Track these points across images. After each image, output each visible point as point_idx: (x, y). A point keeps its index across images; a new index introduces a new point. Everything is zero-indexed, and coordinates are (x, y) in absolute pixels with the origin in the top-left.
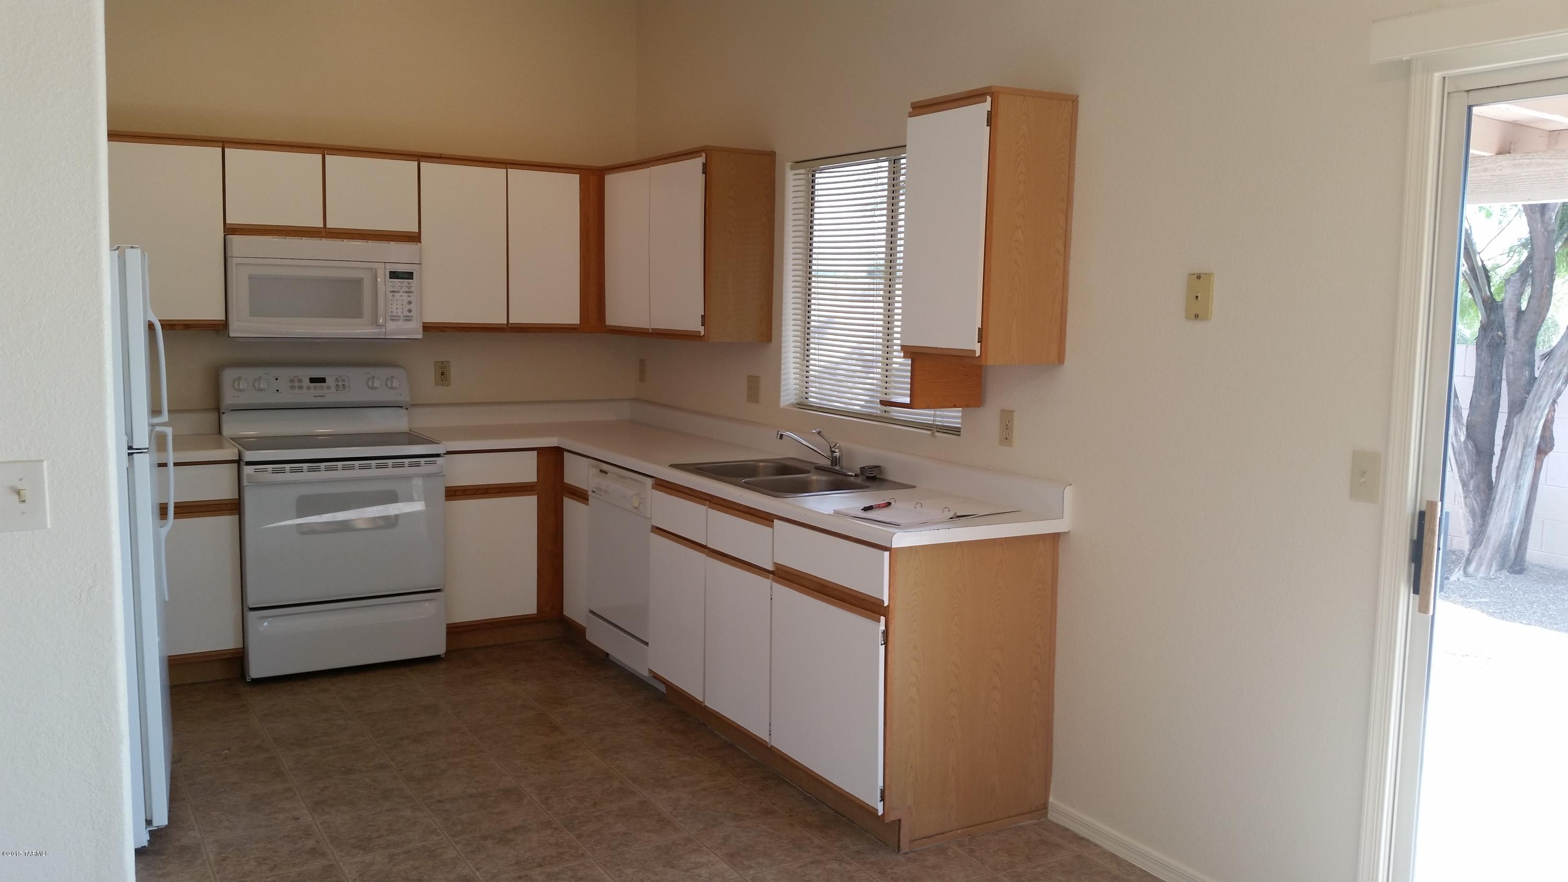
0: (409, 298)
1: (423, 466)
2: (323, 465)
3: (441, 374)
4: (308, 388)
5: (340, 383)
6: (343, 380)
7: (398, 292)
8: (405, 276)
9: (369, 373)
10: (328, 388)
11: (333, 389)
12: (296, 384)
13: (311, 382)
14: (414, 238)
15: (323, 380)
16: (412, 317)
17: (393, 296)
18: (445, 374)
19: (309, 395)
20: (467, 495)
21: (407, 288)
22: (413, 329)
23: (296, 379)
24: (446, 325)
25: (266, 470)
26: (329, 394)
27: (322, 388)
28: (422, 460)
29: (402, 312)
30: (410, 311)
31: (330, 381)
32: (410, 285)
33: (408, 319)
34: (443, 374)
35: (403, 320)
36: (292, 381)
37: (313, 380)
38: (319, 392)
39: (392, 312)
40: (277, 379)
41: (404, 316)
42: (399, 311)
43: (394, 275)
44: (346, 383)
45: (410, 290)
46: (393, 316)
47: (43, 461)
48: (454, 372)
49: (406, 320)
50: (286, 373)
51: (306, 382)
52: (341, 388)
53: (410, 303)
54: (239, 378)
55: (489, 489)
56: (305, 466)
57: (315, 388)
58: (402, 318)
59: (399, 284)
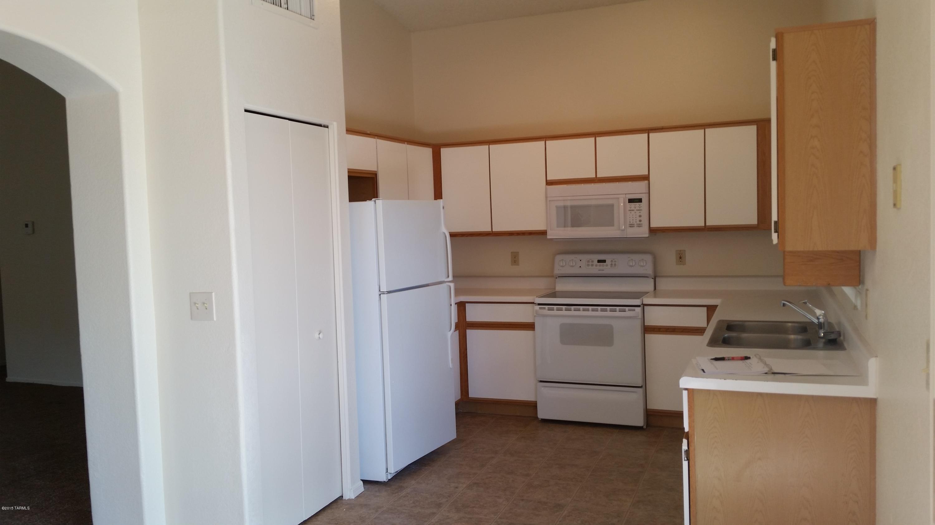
0: (640, 213)
1: (627, 311)
2: (573, 307)
3: (679, 258)
4: (596, 265)
5: (613, 263)
6: (615, 262)
7: (633, 210)
8: (638, 201)
9: (630, 257)
10: (607, 265)
11: (609, 266)
12: (590, 263)
13: (598, 262)
14: (646, 178)
15: (604, 261)
16: (642, 224)
17: (631, 213)
18: (682, 258)
19: (596, 269)
20: (661, 332)
21: (639, 208)
22: (644, 232)
23: (590, 261)
24: (665, 228)
25: (544, 308)
26: (607, 269)
27: (603, 266)
28: (627, 308)
29: (636, 222)
30: (640, 221)
31: (608, 262)
32: (641, 206)
33: (640, 226)
34: (680, 258)
35: (637, 226)
36: (588, 261)
37: (599, 261)
38: (601, 268)
39: (630, 222)
40: (581, 260)
41: (637, 224)
42: (634, 221)
43: (631, 201)
44: (617, 263)
45: (640, 209)
46: (631, 224)
47: (213, 292)
48: (688, 257)
49: (638, 226)
50: (585, 257)
51: (596, 262)
52: (613, 266)
53: (640, 216)
54: (562, 260)
55: (675, 329)
56: (564, 307)
57: (600, 266)
58: (636, 225)
59: (634, 206)
